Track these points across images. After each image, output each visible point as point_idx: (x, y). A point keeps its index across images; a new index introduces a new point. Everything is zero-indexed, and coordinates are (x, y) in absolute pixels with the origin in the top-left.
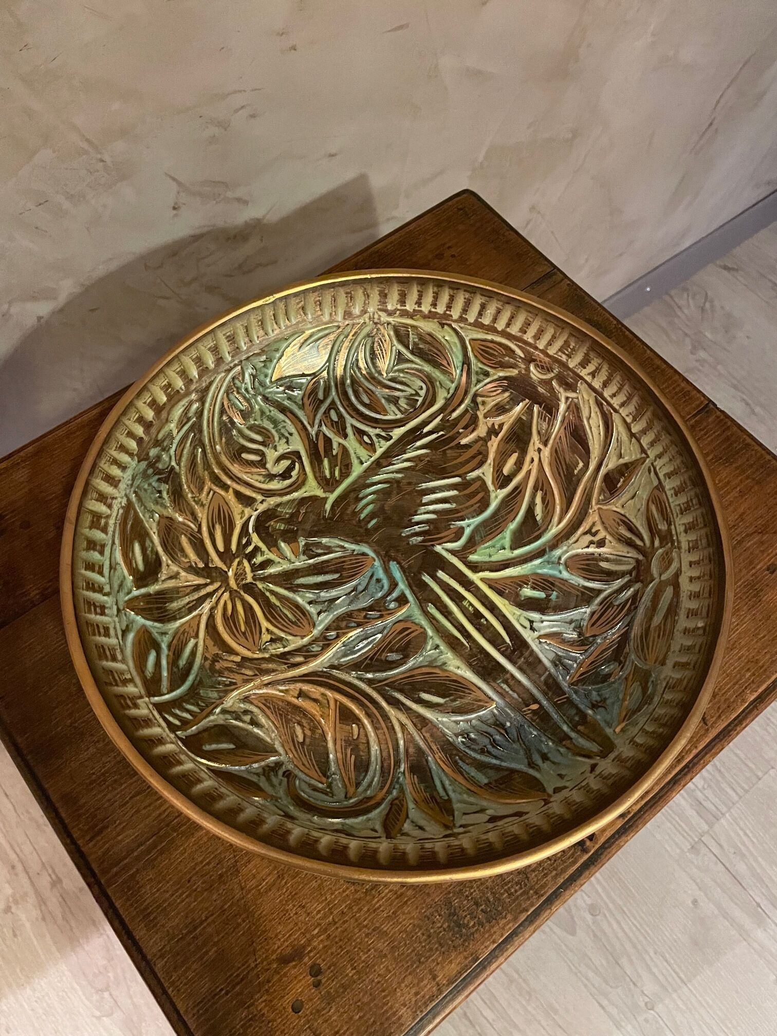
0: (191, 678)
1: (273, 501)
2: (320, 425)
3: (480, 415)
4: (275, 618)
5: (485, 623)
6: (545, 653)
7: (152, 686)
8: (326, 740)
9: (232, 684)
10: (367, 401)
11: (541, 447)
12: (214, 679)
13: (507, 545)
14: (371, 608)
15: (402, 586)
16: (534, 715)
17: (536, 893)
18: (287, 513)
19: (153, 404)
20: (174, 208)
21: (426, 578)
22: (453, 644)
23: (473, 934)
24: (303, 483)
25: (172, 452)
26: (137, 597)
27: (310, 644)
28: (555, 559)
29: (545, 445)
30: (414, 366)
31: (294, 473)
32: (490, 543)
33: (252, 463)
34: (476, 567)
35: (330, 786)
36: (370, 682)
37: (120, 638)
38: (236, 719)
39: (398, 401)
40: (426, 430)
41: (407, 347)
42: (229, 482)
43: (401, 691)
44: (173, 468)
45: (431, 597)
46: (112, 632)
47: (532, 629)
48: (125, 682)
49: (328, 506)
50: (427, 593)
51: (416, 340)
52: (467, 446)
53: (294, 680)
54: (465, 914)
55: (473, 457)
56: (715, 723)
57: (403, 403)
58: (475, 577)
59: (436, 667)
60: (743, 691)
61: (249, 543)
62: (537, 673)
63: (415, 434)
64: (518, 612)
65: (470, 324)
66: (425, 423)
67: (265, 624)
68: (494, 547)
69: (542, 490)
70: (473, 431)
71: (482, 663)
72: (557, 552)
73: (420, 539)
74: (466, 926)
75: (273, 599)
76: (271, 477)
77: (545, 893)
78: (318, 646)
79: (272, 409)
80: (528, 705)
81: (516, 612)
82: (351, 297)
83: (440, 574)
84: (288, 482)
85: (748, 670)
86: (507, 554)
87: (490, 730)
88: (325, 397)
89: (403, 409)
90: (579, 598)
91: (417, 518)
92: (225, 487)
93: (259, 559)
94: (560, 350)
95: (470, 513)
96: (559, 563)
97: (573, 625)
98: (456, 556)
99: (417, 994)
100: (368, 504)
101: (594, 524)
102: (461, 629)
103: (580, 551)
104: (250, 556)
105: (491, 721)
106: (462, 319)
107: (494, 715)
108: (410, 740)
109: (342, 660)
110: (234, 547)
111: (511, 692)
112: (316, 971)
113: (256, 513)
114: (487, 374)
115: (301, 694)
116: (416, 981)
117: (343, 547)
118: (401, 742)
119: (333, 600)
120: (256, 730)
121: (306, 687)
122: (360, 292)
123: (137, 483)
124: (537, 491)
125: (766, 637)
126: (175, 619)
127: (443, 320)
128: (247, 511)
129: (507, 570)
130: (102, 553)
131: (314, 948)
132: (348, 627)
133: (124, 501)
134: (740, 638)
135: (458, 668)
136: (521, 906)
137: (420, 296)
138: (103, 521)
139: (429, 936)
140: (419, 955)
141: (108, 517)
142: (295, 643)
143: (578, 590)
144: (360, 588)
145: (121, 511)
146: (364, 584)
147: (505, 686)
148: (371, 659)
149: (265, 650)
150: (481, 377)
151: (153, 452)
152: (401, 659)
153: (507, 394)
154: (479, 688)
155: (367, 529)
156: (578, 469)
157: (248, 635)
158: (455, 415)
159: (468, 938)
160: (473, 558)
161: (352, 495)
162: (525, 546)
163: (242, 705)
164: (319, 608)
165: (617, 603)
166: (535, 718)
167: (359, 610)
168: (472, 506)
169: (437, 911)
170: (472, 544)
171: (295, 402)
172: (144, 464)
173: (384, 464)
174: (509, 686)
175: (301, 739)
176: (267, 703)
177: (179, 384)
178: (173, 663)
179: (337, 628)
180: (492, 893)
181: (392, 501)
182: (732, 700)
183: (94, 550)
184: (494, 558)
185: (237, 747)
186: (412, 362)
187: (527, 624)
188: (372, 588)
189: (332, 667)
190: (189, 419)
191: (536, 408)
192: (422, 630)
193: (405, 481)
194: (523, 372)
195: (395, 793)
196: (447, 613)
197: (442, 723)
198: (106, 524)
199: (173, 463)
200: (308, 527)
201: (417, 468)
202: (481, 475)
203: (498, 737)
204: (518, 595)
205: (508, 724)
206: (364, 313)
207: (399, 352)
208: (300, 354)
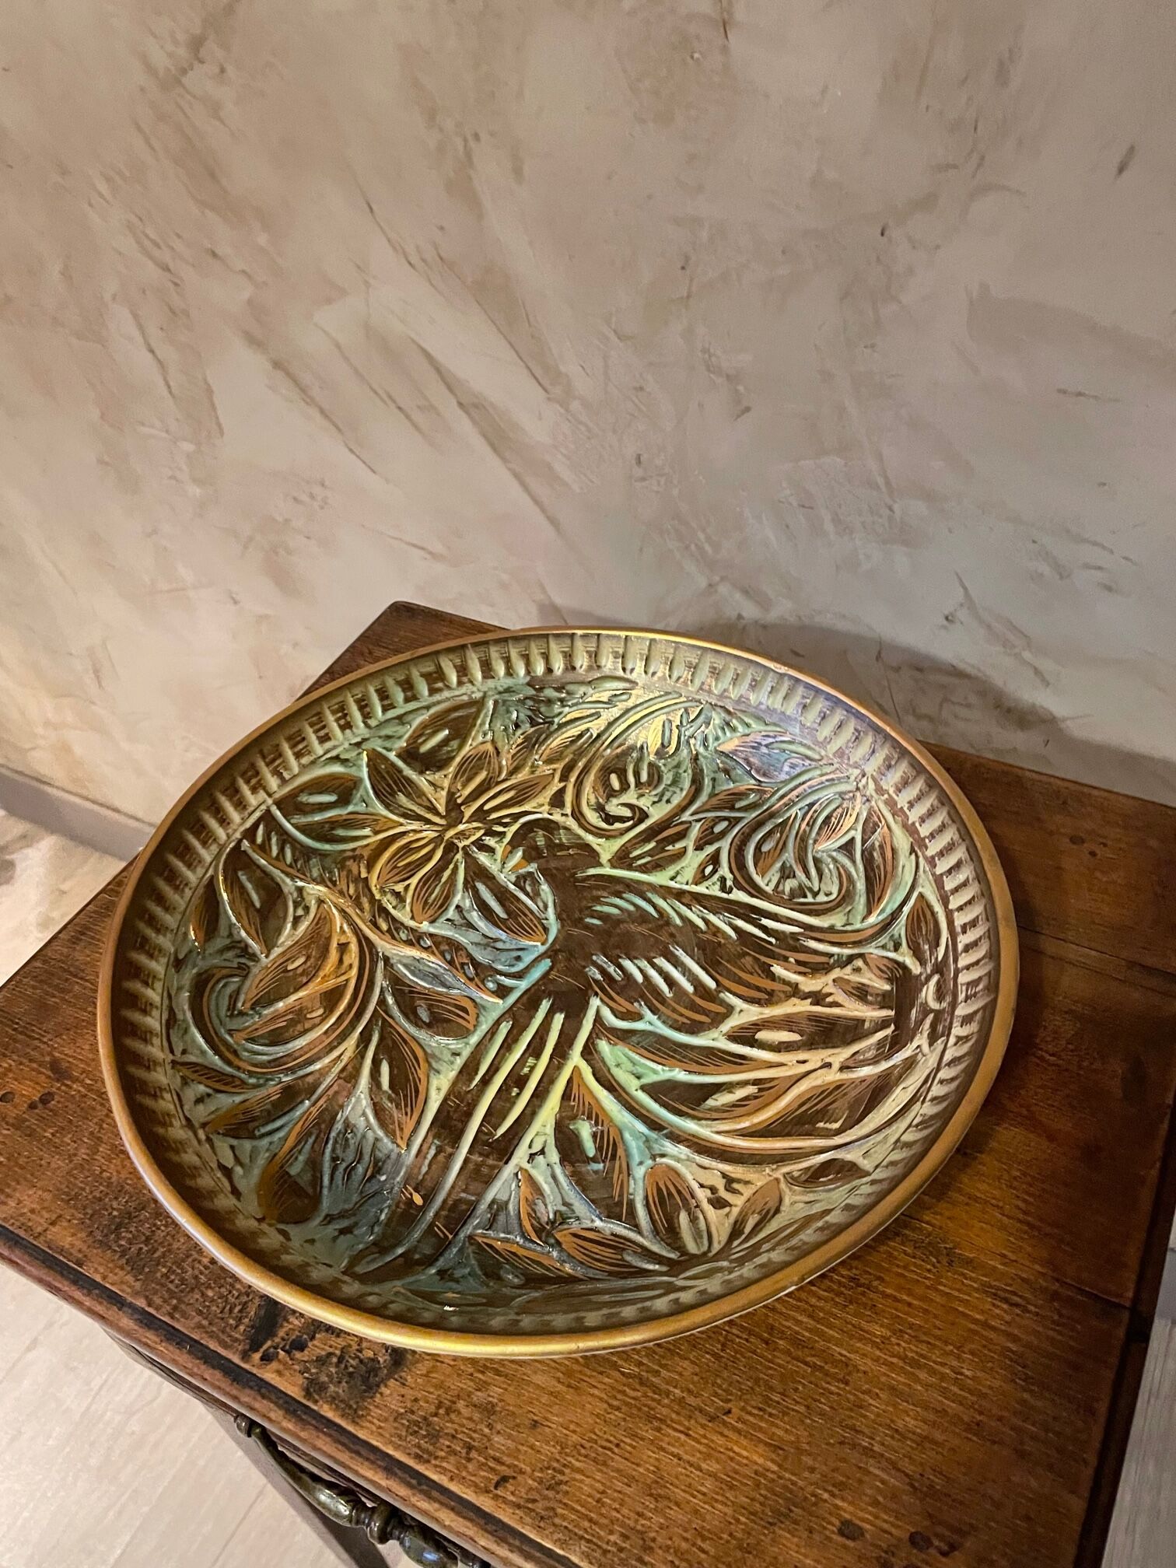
0: (327, 847)
1: (571, 823)
2: (698, 821)
3: (836, 973)
4: (424, 884)
5: (514, 1094)
6: (503, 1187)
7: (290, 804)
8: (296, 990)
9: (334, 883)
10: (765, 848)
11: (836, 1066)
12: (333, 866)
13: (644, 1081)
14: (476, 965)
15: (524, 985)
16: (405, 1204)
17: (175, 1308)
18: (560, 839)
19: (594, 656)
20: (947, 618)
21: (545, 1005)
22: (469, 1068)
23: (110, 1248)
24: (608, 838)
25: (566, 711)
26: (386, 759)
27: (406, 928)
28: (657, 1149)
29: (841, 1069)
30: (852, 870)
31: (618, 825)
32: (637, 1057)
33: (607, 784)
34: (591, 1053)
35: (242, 1014)
36: (382, 1002)
37: (328, 756)
38: (295, 902)
39: (788, 877)
40: (765, 922)
41: (864, 842)
42: (573, 779)
43: (381, 1039)
44: (551, 722)
45: (521, 1020)
46: (328, 745)
47: (532, 1156)
48: (277, 773)
49: (592, 871)
50: (525, 1013)
51: (877, 844)
52: (772, 977)
53: (357, 931)
54: (133, 1229)
55: (758, 989)
56: (505, 1501)
57: (789, 885)
58: (576, 1058)
59: (428, 1062)
60: (582, 1538)
61: (506, 825)
62: (467, 1185)
63: (749, 913)
64: (550, 1129)
65: (933, 874)
66: (775, 917)
67: (414, 881)
68: (634, 1064)
69: (760, 1090)
70: (800, 973)
71: (455, 1111)
72: (669, 1147)
73: (599, 977)
74: (119, 1237)
75: (447, 874)
76: (600, 808)
77: (178, 1320)
78: (408, 935)
79: (690, 771)
80: (416, 1190)
81: (549, 1126)
82: (857, 738)
83: (559, 1019)
84: (604, 825)
85: (625, 1537)
86: (632, 1085)
87: (366, 1158)
88: (740, 810)
89: (781, 888)
90: (610, 1202)
91: (627, 964)
92: (564, 778)
93: (490, 841)
95: (669, 1017)
96: (653, 1157)
97: (563, 1209)
98: (594, 1025)
99: (32, 1211)
100: (616, 906)
101: (747, 1183)
102: (493, 1069)
103: (689, 1177)
104: (489, 833)
105: (379, 1155)
106: (932, 861)
107: (388, 1157)
108: (323, 1072)
109: (399, 966)
110: (494, 816)
111: (427, 1162)
112: (45, 1099)
113: (546, 816)
114: (897, 948)
115: (343, 948)
116: (46, 1204)
117: (546, 907)
118: (317, 1066)
119: (470, 926)
120: (289, 926)
121: (354, 947)
122: (870, 740)
123: (507, 696)
124: (753, 1084)
125: (703, 1556)
126: (387, 806)
127: (918, 845)
128: (546, 808)
129: (605, 1092)
130: (407, 700)
131: (71, 1088)
132: (442, 954)
133: (478, 695)
134: (677, 1504)
135: (439, 1089)
136: (155, 1294)
137: (919, 799)
138: (440, 685)
139: (100, 1199)
140: (76, 1197)
141: (449, 687)
142: (403, 916)
143: (621, 1195)
144: (499, 945)
145: (465, 698)
146: (507, 946)
147: (433, 1152)
148: (411, 992)
149: (383, 892)
150: (891, 945)
152: (424, 1022)
153: (887, 987)
154: (418, 1122)
155: (581, 919)
156: (828, 1126)
157: (396, 871)
158: (813, 944)
159: (104, 1245)
160: (603, 1046)
161: (619, 888)
162: (656, 1101)
163: (313, 902)
164: (457, 918)
165: (628, 1258)
166: (402, 1206)
167: (469, 956)
168: (682, 1015)
169: (131, 1197)
170: (624, 1036)
171: (714, 787)
172: (531, 691)
173: (684, 900)
174: (435, 1156)
175: (289, 968)
176: (323, 920)
178: (334, 824)
179: (437, 944)
180: (164, 1254)
181: (634, 928)
182: (557, 1521)
183: (404, 691)
184: (615, 1071)
185: (258, 911)
186: (854, 862)
187: (536, 1148)
188: (503, 957)
189: (386, 960)
190: (609, 702)
191: (888, 1029)
192: (472, 1028)
193: (672, 930)
194: (923, 977)
195: (252, 1081)
196: (507, 1046)
197: (358, 1100)
198: (439, 690)
199: (556, 720)
200: (553, 864)
201: (700, 935)
202: (738, 1009)
203: (360, 1169)
204: (574, 1118)
205: (383, 1178)
206: (856, 766)
207: (853, 840)
208: (764, 750)
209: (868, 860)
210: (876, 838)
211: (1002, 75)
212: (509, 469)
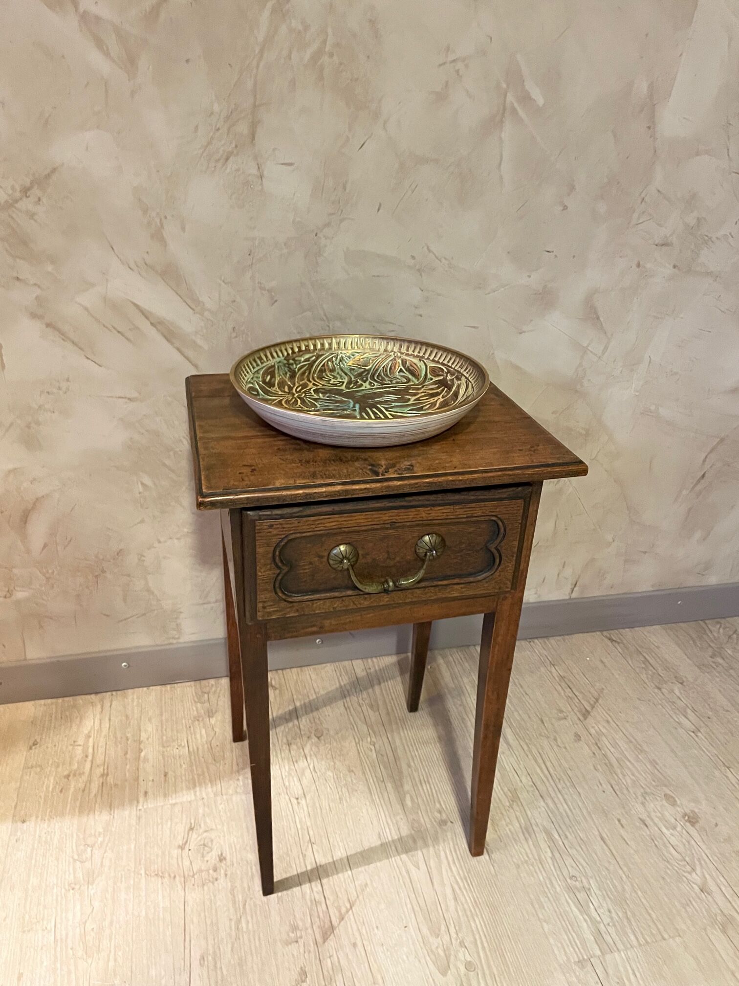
2: (357, 379)
13: (406, 410)
15: (357, 408)
19: (299, 348)
21: (367, 409)
24: (340, 386)
25: (298, 366)
32: (400, 408)
33: (325, 380)
34: (389, 411)
40: (398, 387)
41: (404, 368)
44: (295, 371)
52: (410, 392)
55: (411, 394)
57: (394, 382)
58: (387, 412)
63: (391, 387)
65: (431, 360)
69: (431, 404)
70: (416, 391)
76: (329, 383)
82: (388, 344)
83: (374, 409)
84: (334, 385)
88: (366, 375)
91: (376, 399)
92: (311, 382)
93: (309, 394)
94: (460, 367)
95: (398, 402)
98: (383, 408)
100: (360, 394)
104: (306, 393)
106: (428, 359)
110: (303, 391)
114: (432, 379)
122: (392, 343)
123: (280, 364)
124: (429, 404)
126: (270, 396)
127: (421, 359)
128: (314, 387)
130: (257, 365)
133: (273, 364)
144: (341, 406)
145: (270, 365)
146: (343, 405)
151: (291, 361)
160: (390, 409)
161: (355, 392)
168: (400, 401)
170: (392, 407)
171: (352, 374)
172: (285, 362)
177: (312, 347)
181: (369, 395)
184: (398, 411)
186: (405, 373)
190: (309, 361)
191: (446, 389)
193: (379, 393)
194: (445, 377)
198: (263, 363)
199: (296, 370)
200: (333, 393)
202: (411, 398)
206: (392, 351)
207: (401, 369)
208: (361, 360)
209: (408, 370)
210: (408, 364)
211: (345, 188)
212: (174, 347)
